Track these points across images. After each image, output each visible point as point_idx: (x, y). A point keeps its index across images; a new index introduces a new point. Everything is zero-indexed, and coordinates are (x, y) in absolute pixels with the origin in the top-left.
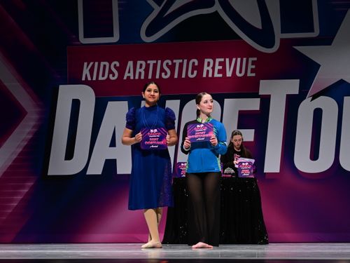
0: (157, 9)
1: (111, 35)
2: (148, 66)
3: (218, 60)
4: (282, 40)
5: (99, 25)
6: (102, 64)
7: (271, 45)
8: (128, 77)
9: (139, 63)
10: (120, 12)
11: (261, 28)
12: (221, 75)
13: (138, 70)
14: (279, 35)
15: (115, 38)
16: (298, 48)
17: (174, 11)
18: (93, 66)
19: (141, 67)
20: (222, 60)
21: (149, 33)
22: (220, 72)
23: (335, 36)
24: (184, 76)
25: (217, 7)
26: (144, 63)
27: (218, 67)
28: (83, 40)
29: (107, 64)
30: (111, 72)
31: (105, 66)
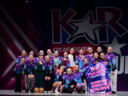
0: (70, 36)
1: (60, 42)
2: (68, 49)
3: (85, 48)
4: (100, 43)
5: (57, 39)
6: (58, 48)
7: (97, 44)
8: (64, 51)
9: (66, 48)
10: (62, 36)
11: (94, 40)
12: (85, 51)
13: (66, 50)
14: (99, 42)
15: (61, 42)
16: (103, 45)
17: (74, 36)
18: (56, 49)
19: (67, 49)
20: (86, 47)
21: (69, 41)
22: (85, 50)
23: (112, 42)
24: (77, 51)
25: (84, 35)
26: (67, 48)
27: (85, 49)
28: (54, 43)
29: (59, 48)
30: (60, 50)
31: (58, 49)
